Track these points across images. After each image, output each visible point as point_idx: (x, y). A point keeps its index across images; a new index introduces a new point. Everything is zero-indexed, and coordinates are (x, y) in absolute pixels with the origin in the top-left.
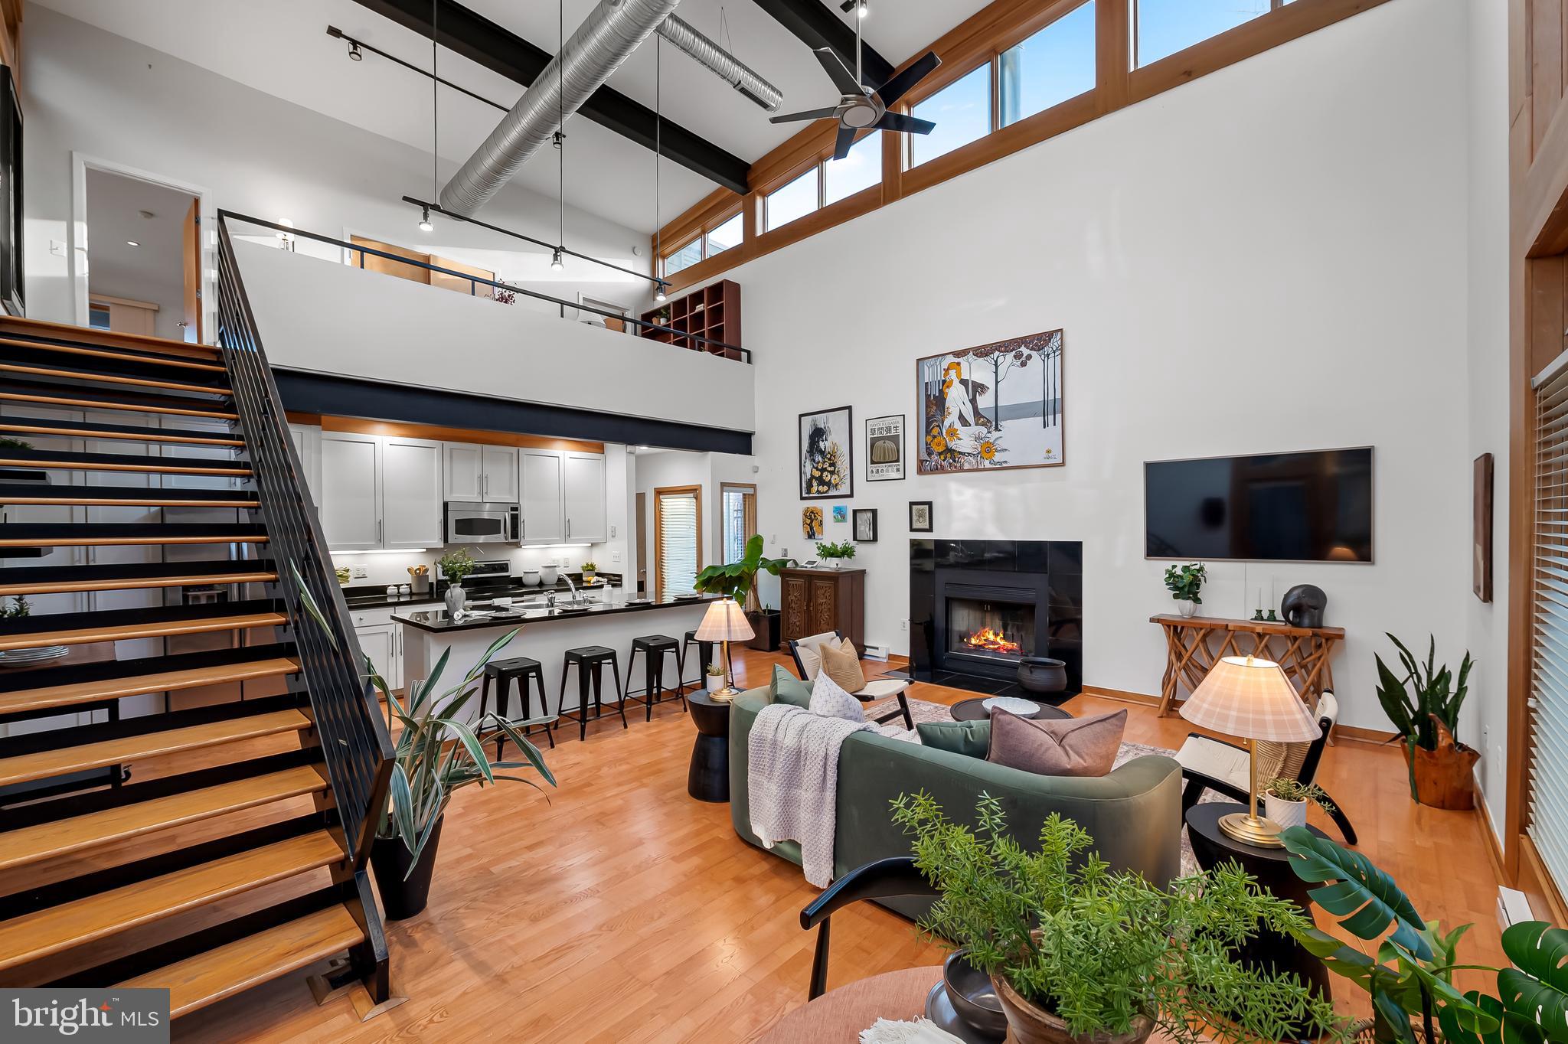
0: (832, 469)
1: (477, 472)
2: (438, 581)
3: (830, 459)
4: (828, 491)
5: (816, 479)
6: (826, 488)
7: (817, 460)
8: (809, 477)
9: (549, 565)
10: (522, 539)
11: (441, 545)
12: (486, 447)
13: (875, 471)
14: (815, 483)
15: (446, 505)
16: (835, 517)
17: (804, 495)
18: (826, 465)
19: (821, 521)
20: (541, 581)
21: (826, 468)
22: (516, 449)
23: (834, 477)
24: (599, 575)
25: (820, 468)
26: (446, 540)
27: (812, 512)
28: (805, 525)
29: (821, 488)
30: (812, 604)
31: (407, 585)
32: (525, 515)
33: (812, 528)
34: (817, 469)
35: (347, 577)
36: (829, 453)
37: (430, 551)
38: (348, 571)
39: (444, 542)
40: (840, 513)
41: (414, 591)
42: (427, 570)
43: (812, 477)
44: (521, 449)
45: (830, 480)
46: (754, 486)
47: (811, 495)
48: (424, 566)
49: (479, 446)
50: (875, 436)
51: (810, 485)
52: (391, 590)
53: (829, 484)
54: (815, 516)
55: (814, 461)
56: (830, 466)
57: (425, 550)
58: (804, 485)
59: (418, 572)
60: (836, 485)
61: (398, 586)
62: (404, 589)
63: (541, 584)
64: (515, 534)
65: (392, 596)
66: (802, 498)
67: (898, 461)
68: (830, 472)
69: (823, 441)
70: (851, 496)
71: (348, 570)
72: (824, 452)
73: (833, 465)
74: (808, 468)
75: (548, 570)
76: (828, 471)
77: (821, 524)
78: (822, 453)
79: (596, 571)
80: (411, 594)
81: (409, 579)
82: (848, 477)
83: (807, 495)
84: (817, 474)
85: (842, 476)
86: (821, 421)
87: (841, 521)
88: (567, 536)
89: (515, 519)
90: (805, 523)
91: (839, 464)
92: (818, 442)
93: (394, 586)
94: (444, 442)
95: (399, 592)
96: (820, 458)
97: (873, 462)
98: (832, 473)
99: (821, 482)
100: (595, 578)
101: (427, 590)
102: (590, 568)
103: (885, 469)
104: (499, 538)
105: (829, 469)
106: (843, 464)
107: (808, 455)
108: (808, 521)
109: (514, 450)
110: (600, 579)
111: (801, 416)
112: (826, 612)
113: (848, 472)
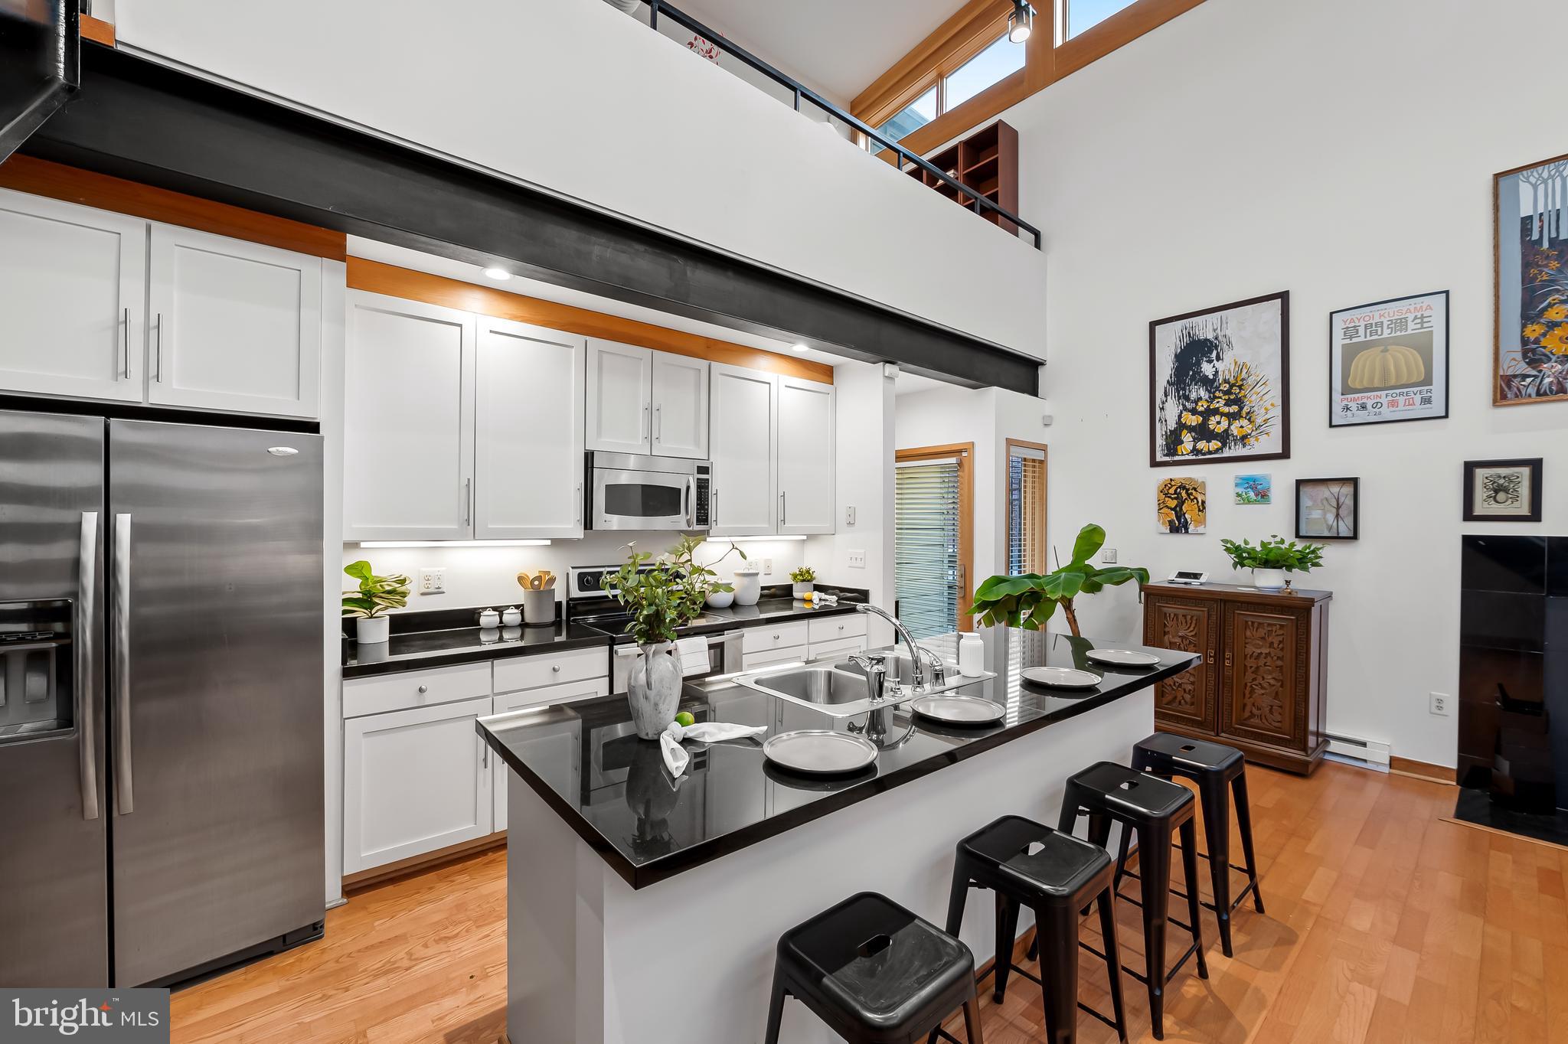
0: (1234, 408)
1: (643, 400)
2: (570, 600)
3: (1228, 392)
4: (1221, 449)
5: (1191, 429)
6: (1215, 444)
7: (1193, 396)
8: (1172, 425)
9: (746, 571)
10: (714, 524)
11: (579, 533)
12: (659, 354)
13: (1353, 406)
14: (1187, 438)
15: (589, 457)
16: (1238, 495)
17: (1159, 458)
18: (1219, 404)
19: (1203, 502)
20: (734, 601)
21: (1218, 408)
22: (705, 363)
23: (1237, 424)
24: (818, 588)
25: (1201, 409)
26: (588, 524)
27: (1182, 487)
28: (1165, 510)
29: (1202, 445)
30: (1228, 654)
31: (517, 607)
32: (718, 483)
33: (1180, 515)
34: (1194, 412)
35: (404, 595)
36: (1226, 381)
37: (557, 543)
38: (402, 582)
39: (585, 528)
40: (1254, 488)
41: (529, 619)
42: (552, 580)
43: (1181, 426)
44: (713, 363)
45: (1226, 431)
46: (1043, 448)
47: (1177, 458)
48: (548, 573)
49: (645, 352)
50: (1355, 340)
51: (1174, 441)
52: (488, 619)
53: (1224, 438)
54: (1189, 495)
55: (1187, 398)
56: (1228, 404)
57: (548, 542)
58: (1160, 441)
59: (536, 583)
60: (1244, 438)
61: (500, 610)
62: (511, 617)
63: (734, 606)
64: (703, 517)
65: (489, 630)
66: (1154, 464)
67: (1428, 381)
68: (1228, 415)
69: (1210, 361)
70: (1285, 454)
71: (405, 580)
72: (1214, 380)
73: (1238, 402)
74: (1171, 411)
75: (746, 580)
76: (1222, 414)
77: (1202, 508)
78: (1208, 383)
79: (814, 582)
80: (524, 625)
81: (520, 595)
82: (1277, 422)
83: (1167, 459)
84: (1193, 420)
85: (1259, 421)
86: (1205, 328)
87: (1256, 502)
88: (779, 524)
89: (703, 487)
90: (1162, 506)
91: (1252, 400)
92: (1198, 364)
93: (495, 609)
94: (588, 338)
95: (501, 622)
96: (1203, 393)
97: (1346, 390)
98: (1232, 417)
99: (1203, 432)
100: (816, 596)
101: (550, 617)
102: (805, 576)
103: (1384, 400)
104: (678, 522)
105: (1226, 410)
106: (1264, 401)
107: (1172, 390)
108: (1173, 503)
109: (702, 364)
110: (823, 596)
111: (1153, 325)
112: (1270, 673)
113: (1277, 412)
